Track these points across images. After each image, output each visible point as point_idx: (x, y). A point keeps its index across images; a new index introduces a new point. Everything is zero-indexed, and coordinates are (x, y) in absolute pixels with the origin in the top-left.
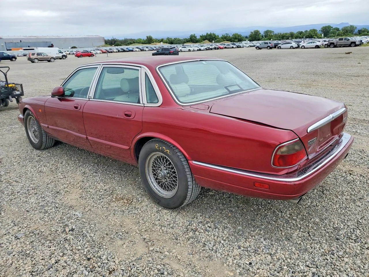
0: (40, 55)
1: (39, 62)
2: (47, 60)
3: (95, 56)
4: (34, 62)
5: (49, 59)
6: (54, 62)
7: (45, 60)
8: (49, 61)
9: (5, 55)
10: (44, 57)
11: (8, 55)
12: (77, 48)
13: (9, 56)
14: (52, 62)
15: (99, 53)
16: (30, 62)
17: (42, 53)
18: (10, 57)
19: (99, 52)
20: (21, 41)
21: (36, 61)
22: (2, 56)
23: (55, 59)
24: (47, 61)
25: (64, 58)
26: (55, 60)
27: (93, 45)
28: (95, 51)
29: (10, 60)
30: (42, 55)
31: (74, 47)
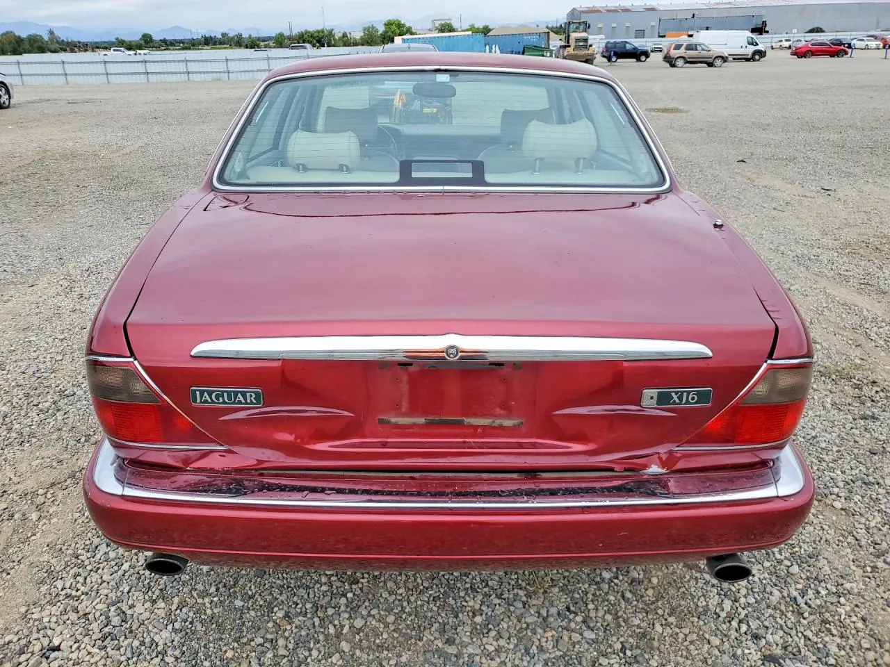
0: (692, 49)
1: (688, 65)
2: (705, 62)
3: (849, 55)
4: (673, 66)
5: (711, 60)
6: (720, 67)
7: (701, 62)
8: (710, 65)
9: (628, 47)
10: (700, 55)
11: (634, 49)
12: (823, 31)
13: (635, 51)
14: (715, 67)
15: (874, 46)
16: (668, 65)
17: (700, 45)
18: (636, 53)
19: (873, 44)
20: (694, 15)
21: (680, 62)
22: (623, 49)
23: (724, 59)
24: (706, 65)
25: (757, 57)
26: (725, 61)
27: (878, 23)
28: (863, 40)
29: (635, 60)
30: (696, 50)
31: (817, 28)
